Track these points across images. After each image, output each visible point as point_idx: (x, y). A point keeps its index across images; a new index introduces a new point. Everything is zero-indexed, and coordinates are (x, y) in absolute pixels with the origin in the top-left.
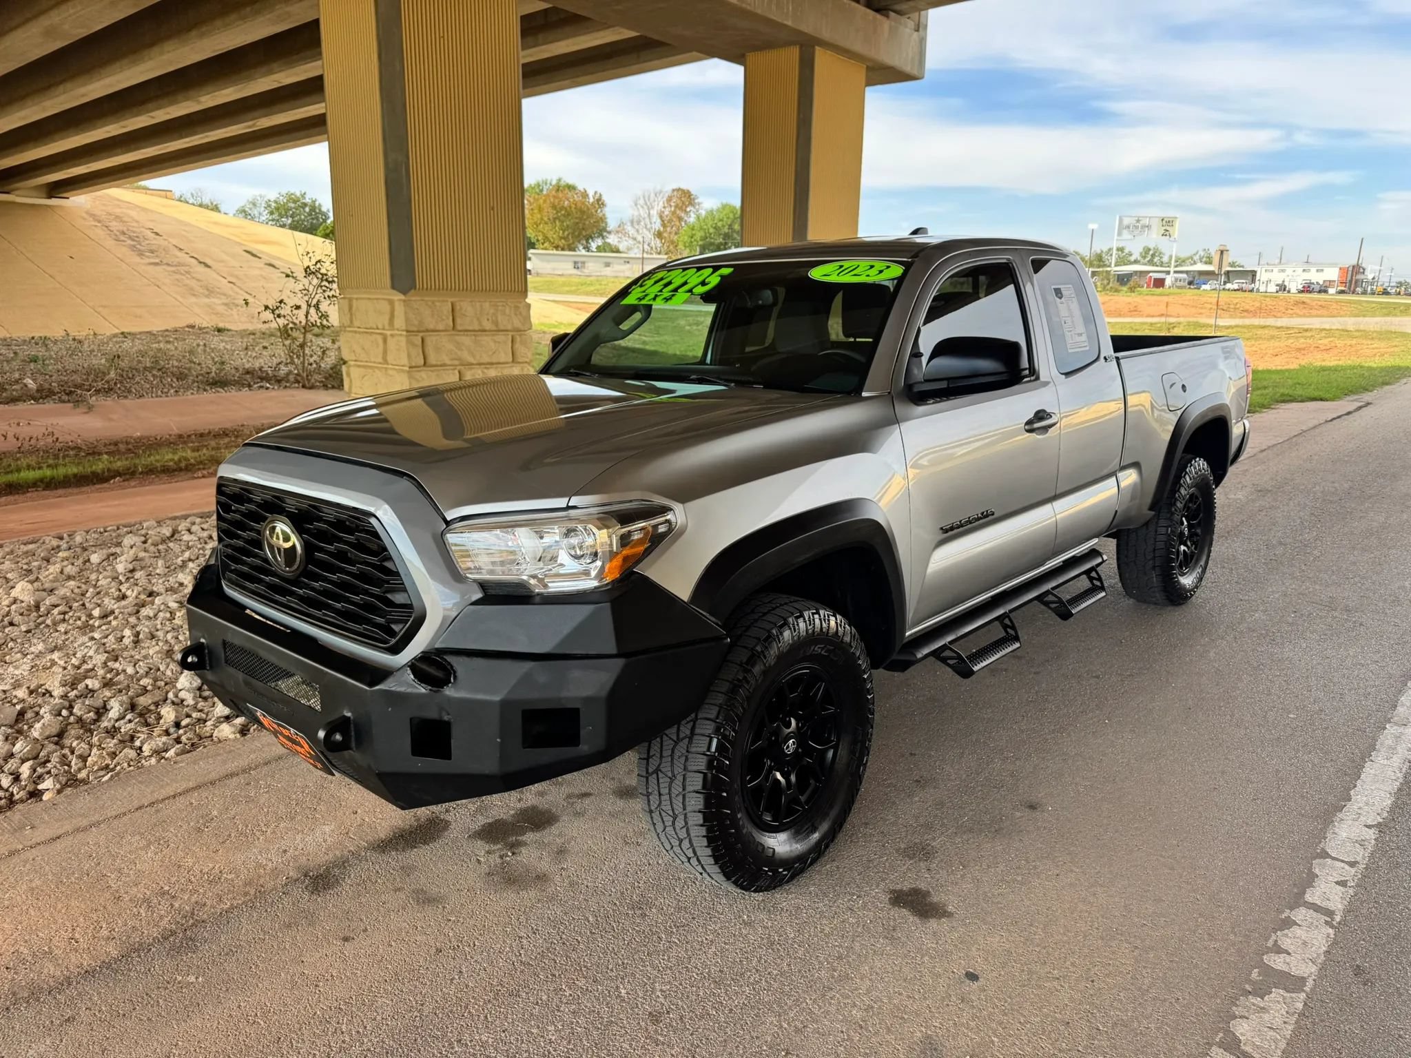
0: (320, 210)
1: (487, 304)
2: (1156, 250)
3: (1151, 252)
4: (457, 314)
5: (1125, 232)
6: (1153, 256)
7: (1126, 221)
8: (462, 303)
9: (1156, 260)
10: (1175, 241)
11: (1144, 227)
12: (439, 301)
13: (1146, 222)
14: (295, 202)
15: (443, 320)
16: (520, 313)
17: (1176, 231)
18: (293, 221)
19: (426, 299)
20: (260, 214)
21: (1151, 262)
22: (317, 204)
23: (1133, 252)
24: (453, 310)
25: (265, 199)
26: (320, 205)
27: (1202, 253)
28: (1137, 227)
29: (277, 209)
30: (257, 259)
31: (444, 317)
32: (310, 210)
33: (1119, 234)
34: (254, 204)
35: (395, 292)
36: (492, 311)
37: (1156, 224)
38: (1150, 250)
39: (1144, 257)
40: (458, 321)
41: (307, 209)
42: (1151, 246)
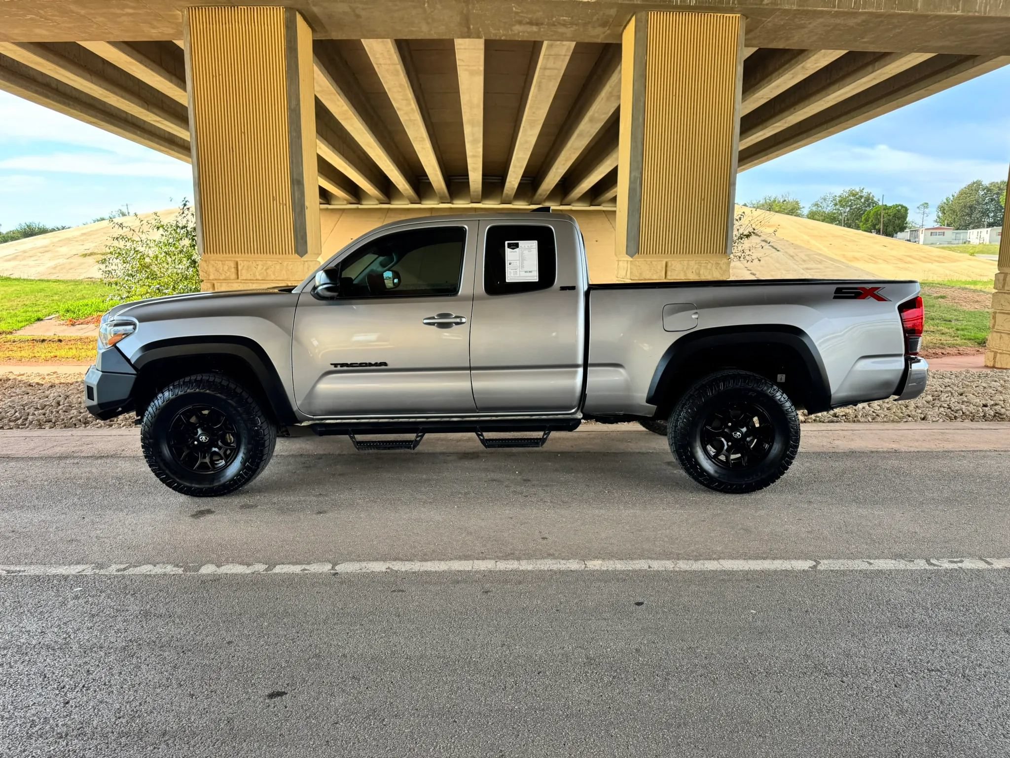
0: (872, 200)
1: (693, 262)
4: (669, 269)
8: (673, 262)
12: (654, 261)
14: (854, 195)
15: (657, 273)
16: (721, 268)
18: (851, 209)
19: (647, 260)
20: (828, 206)
22: (871, 195)
24: (666, 266)
25: (833, 195)
26: (873, 196)
29: (840, 201)
30: (758, 237)
31: (658, 271)
32: (865, 201)
34: (825, 200)
35: (627, 256)
36: (696, 266)
40: (669, 273)
41: (863, 200)
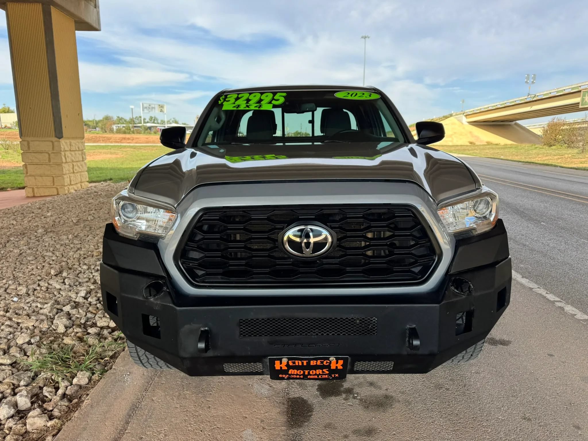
2: (155, 117)
3: (153, 119)
5: (145, 110)
6: (154, 120)
7: (145, 105)
9: (156, 122)
10: (165, 114)
11: (152, 108)
13: (153, 106)
17: (165, 110)
21: (154, 123)
23: (146, 118)
27: (173, 119)
28: (150, 108)
33: (143, 110)
37: (157, 107)
38: (152, 118)
39: (151, 121)
42: (153, 116)
